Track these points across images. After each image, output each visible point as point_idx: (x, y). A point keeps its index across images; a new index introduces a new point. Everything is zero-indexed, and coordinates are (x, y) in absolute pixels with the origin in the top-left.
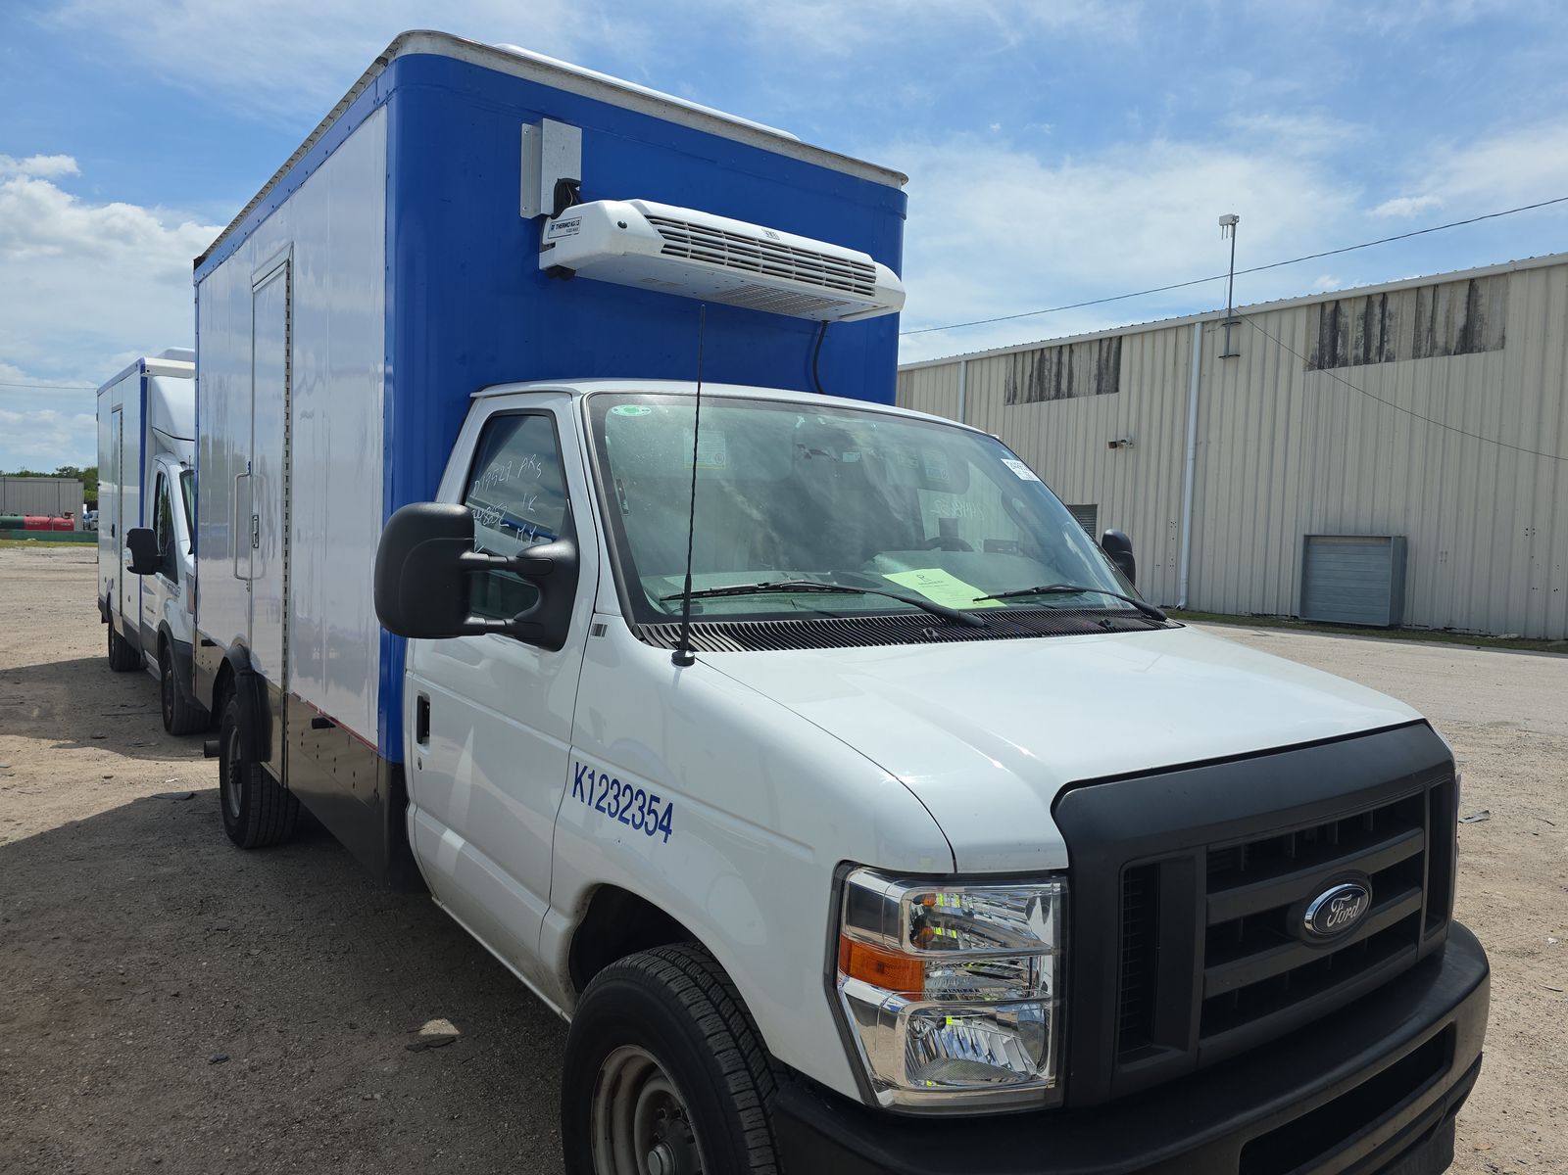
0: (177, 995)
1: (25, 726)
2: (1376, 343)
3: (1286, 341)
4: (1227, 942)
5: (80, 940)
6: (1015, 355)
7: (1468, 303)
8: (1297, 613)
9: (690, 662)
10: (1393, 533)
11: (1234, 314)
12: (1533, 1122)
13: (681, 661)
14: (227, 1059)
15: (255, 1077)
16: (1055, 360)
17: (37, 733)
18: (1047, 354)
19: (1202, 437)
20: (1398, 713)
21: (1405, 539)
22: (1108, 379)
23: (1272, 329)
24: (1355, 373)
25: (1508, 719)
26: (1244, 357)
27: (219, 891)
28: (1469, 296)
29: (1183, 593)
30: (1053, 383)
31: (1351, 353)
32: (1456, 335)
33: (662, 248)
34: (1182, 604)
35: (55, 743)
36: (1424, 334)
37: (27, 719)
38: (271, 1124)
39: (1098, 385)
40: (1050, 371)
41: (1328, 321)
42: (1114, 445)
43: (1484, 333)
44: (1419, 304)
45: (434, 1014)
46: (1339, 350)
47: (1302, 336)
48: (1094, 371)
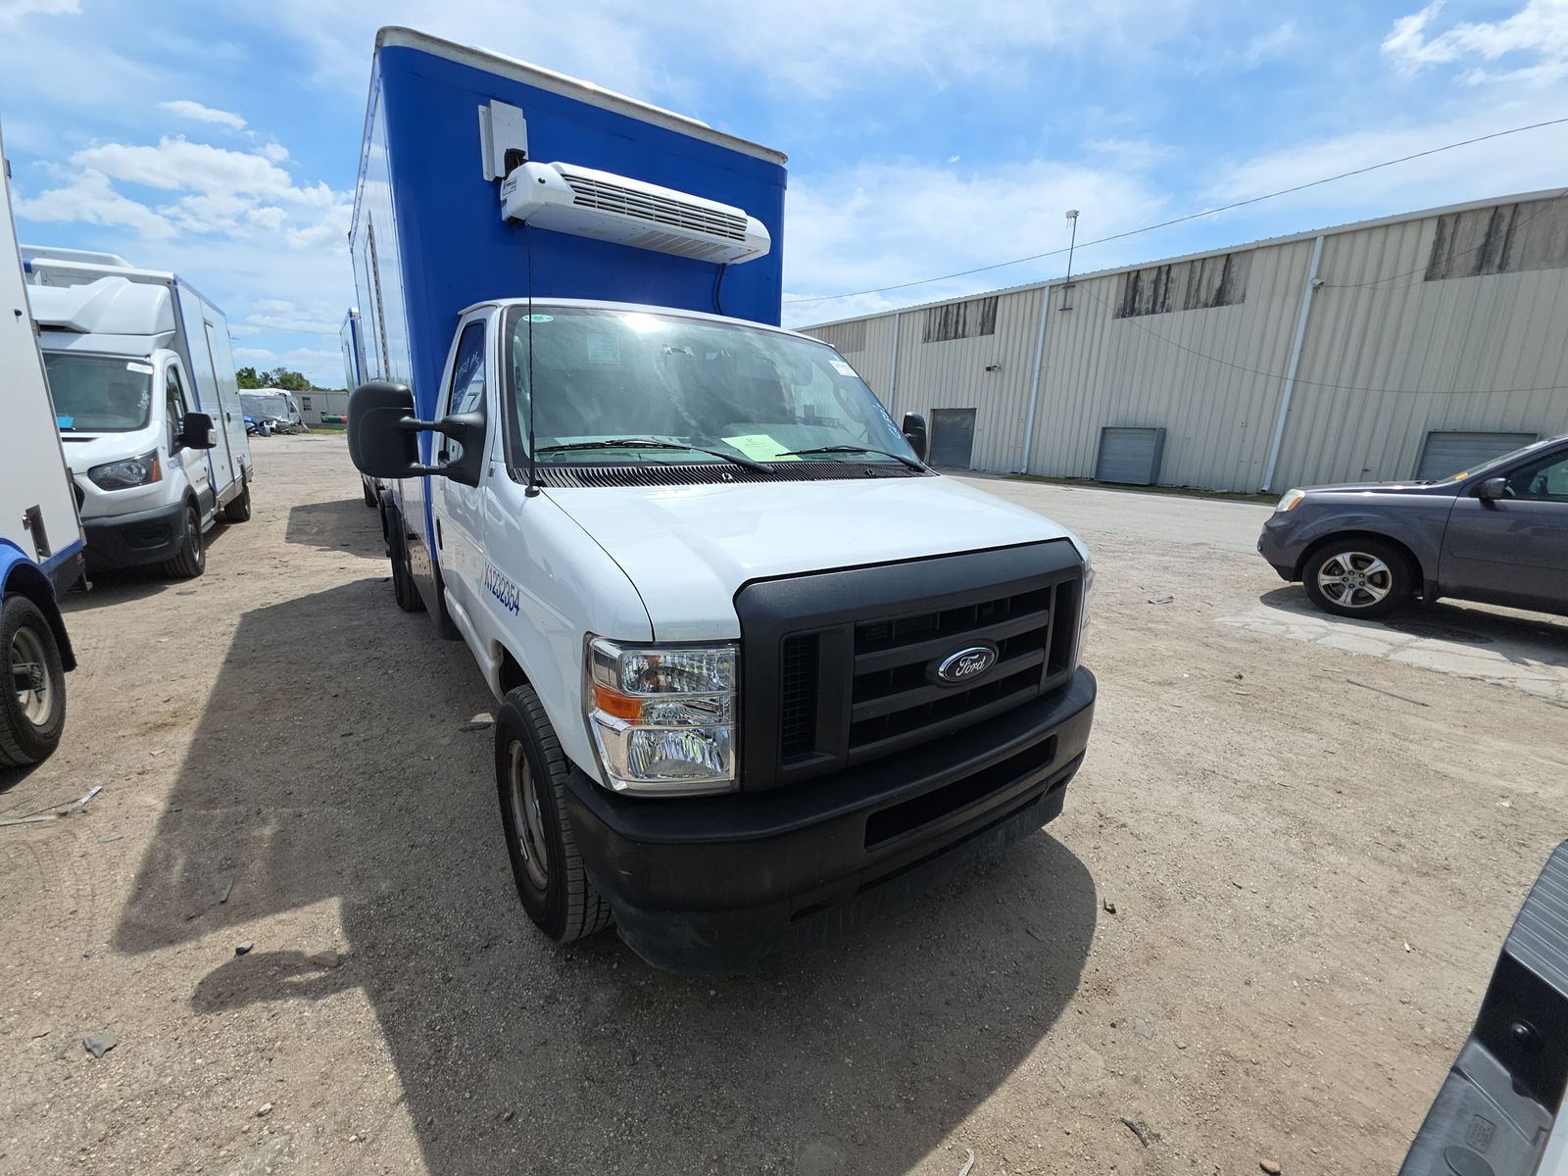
0: (336, 696)
1: (305, 538)
2: (1161, 299)
3: (1103, 298)
4: (870, 685)
5: (291, 663)
6: (930, 310)
7: (1224, 271)
8: (1093, 477)
9: (536, 493)
10: (1158, 426)
11: (1071, 280)
12: (1135, 787)
13: (530, 493)
14: (351, 734)
15: (364, 745)
16: (955, 313)
17: (310, 543)
18: (950, 308)
19: (1044, 364)
20: (1055, 532)
21: (1165, 430)
22: (988, 326)
23: (1095, 290)
24: (1145, 320)
25: (1205, 541)
26: (1075, 310)
27: (382, 636)
28: (1225, 266)
29: (1025, 464)
30: (953, 328)
31: (1144, 307)
32: (1214, 293)
33: (574, 199)
34: (1024, 471)
35: (319, 548)
36: (1193, 292)
37: (308, 534)
38: (364, 773)
39: (982, 329)
40: (952, 320)
41: (1131, 284)
42: (989, 369)
43: (1232, 292)
44: (1192, 272)
45: (483, 710)
46: (1136, 305)
47: (1113, 294)
48: (980, 319)
